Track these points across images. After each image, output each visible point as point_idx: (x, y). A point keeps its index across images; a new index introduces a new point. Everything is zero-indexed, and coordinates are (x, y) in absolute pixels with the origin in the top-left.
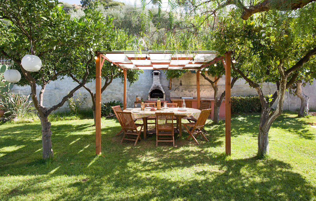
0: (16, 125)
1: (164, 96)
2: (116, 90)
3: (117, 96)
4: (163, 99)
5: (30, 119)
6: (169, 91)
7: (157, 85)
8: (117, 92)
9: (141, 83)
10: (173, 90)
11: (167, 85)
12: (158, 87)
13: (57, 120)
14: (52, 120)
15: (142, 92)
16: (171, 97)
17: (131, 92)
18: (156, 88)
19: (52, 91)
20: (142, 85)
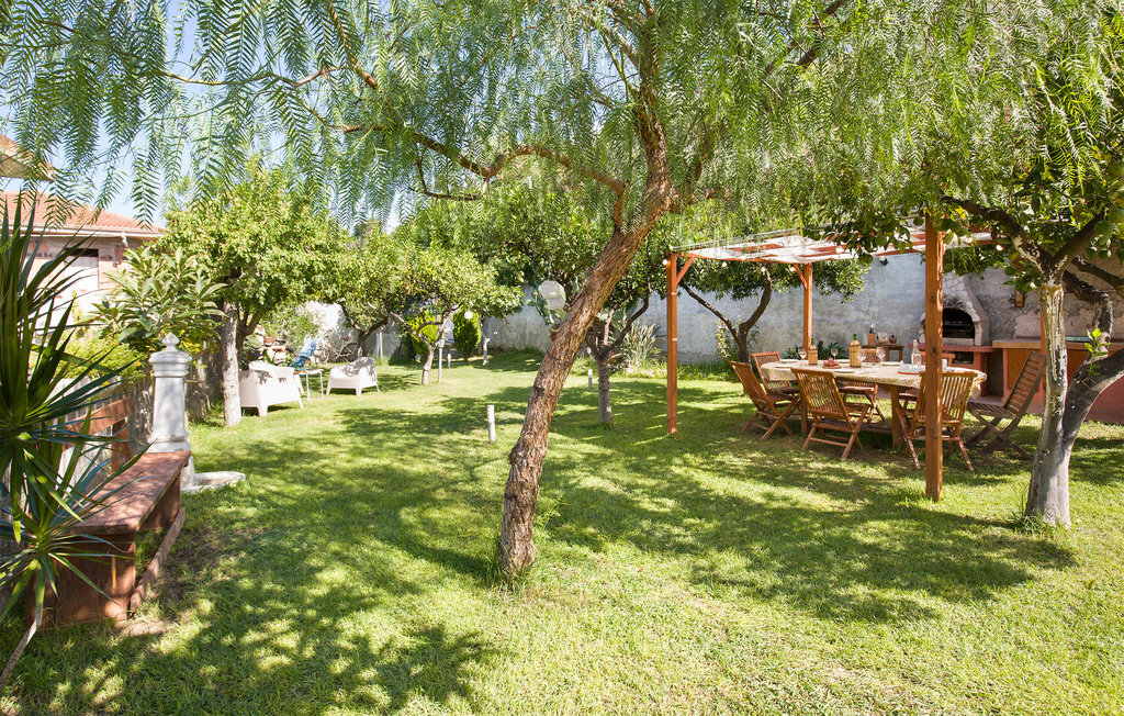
0: (628, 380)
1: (979, 331)
2: (830, 313)
3: (833, 329)
4: (971, 340)
5: (649, 372)
6: (1014, 313)
7: (954, 295)
8: (834, 319)
9: (909, 292)
10: (1032, 311)
11: (1005, 294)
12: (955, 300)
13: (692, 378)
14: (682, 378)
15: (910, 317)
16: (1021, 334)
17: (874, 318)
18: (949, 304)
19: (694, 317)
20: (910, 295)
